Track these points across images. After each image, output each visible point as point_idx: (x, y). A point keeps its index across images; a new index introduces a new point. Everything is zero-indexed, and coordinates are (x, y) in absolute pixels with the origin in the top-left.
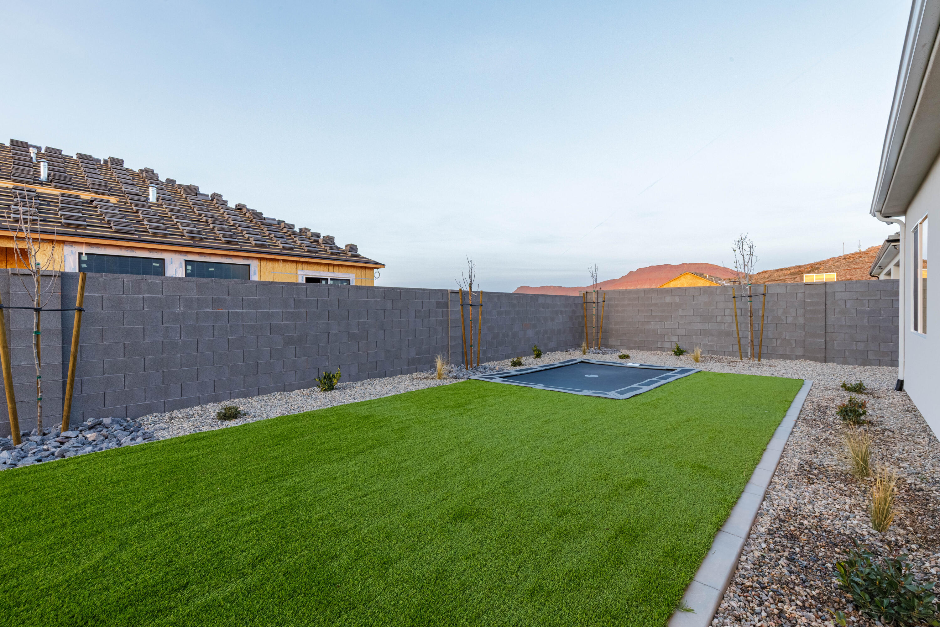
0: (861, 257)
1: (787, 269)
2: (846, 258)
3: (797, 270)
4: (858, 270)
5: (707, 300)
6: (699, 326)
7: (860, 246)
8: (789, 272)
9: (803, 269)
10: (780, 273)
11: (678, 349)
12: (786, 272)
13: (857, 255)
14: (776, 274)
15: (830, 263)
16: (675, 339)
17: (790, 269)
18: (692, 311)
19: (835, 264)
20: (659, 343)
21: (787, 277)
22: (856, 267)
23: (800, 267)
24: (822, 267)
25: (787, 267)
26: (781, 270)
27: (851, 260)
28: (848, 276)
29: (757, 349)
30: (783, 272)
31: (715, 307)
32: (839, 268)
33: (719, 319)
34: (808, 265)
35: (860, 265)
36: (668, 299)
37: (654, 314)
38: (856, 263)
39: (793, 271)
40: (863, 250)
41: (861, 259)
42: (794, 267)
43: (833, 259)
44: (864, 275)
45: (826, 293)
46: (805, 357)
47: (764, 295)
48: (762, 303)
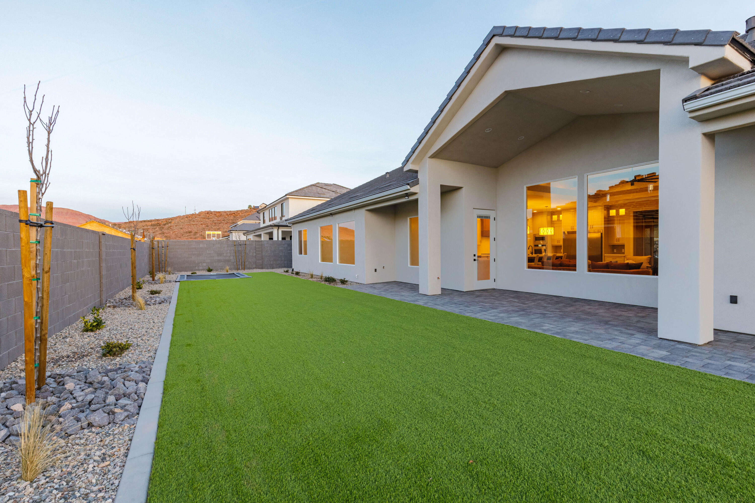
0: (196, 217)
1: (149, 221)
2: (187, 216)
3: (156, 222)
4: (195, 226)
5: (220, 246)
6: (216, 258)
7: (195, 210)
8: (150, 223)
9: (160, 222)
10: (144, 224)
11: (209, 269)
12: (148, 223)
13: (194, 216)
14: (140, 224)
15: (178, 219)
16: (205, 265)
17: (151, 221)
18: (213, 251)
19: (181, 221)
20: (197, 267)
21: (149, 227)
22: (194, 223)
23: (158, 220)
24: (173, 222)
25: (149, 219)
26: (145, 221)
27: (191, 219)
28: (189, 229)
29: (243, 267)
30: (146, 223)
31: (223, 249)
32: (184, 223)
33: (225, 254)
34: (163, 219)
35: (196, 223)
36: (201, 246)
37: (193, 253)
38: (194, 221)
39: (153, 223)
40: (197, 213)
41: (196, 218)
42: (154, 220)
43: (179, 217)
44: (198, 229)
45: (262, 244)
46: (256, 268)
47: (245, 244)
48: (244, 248)
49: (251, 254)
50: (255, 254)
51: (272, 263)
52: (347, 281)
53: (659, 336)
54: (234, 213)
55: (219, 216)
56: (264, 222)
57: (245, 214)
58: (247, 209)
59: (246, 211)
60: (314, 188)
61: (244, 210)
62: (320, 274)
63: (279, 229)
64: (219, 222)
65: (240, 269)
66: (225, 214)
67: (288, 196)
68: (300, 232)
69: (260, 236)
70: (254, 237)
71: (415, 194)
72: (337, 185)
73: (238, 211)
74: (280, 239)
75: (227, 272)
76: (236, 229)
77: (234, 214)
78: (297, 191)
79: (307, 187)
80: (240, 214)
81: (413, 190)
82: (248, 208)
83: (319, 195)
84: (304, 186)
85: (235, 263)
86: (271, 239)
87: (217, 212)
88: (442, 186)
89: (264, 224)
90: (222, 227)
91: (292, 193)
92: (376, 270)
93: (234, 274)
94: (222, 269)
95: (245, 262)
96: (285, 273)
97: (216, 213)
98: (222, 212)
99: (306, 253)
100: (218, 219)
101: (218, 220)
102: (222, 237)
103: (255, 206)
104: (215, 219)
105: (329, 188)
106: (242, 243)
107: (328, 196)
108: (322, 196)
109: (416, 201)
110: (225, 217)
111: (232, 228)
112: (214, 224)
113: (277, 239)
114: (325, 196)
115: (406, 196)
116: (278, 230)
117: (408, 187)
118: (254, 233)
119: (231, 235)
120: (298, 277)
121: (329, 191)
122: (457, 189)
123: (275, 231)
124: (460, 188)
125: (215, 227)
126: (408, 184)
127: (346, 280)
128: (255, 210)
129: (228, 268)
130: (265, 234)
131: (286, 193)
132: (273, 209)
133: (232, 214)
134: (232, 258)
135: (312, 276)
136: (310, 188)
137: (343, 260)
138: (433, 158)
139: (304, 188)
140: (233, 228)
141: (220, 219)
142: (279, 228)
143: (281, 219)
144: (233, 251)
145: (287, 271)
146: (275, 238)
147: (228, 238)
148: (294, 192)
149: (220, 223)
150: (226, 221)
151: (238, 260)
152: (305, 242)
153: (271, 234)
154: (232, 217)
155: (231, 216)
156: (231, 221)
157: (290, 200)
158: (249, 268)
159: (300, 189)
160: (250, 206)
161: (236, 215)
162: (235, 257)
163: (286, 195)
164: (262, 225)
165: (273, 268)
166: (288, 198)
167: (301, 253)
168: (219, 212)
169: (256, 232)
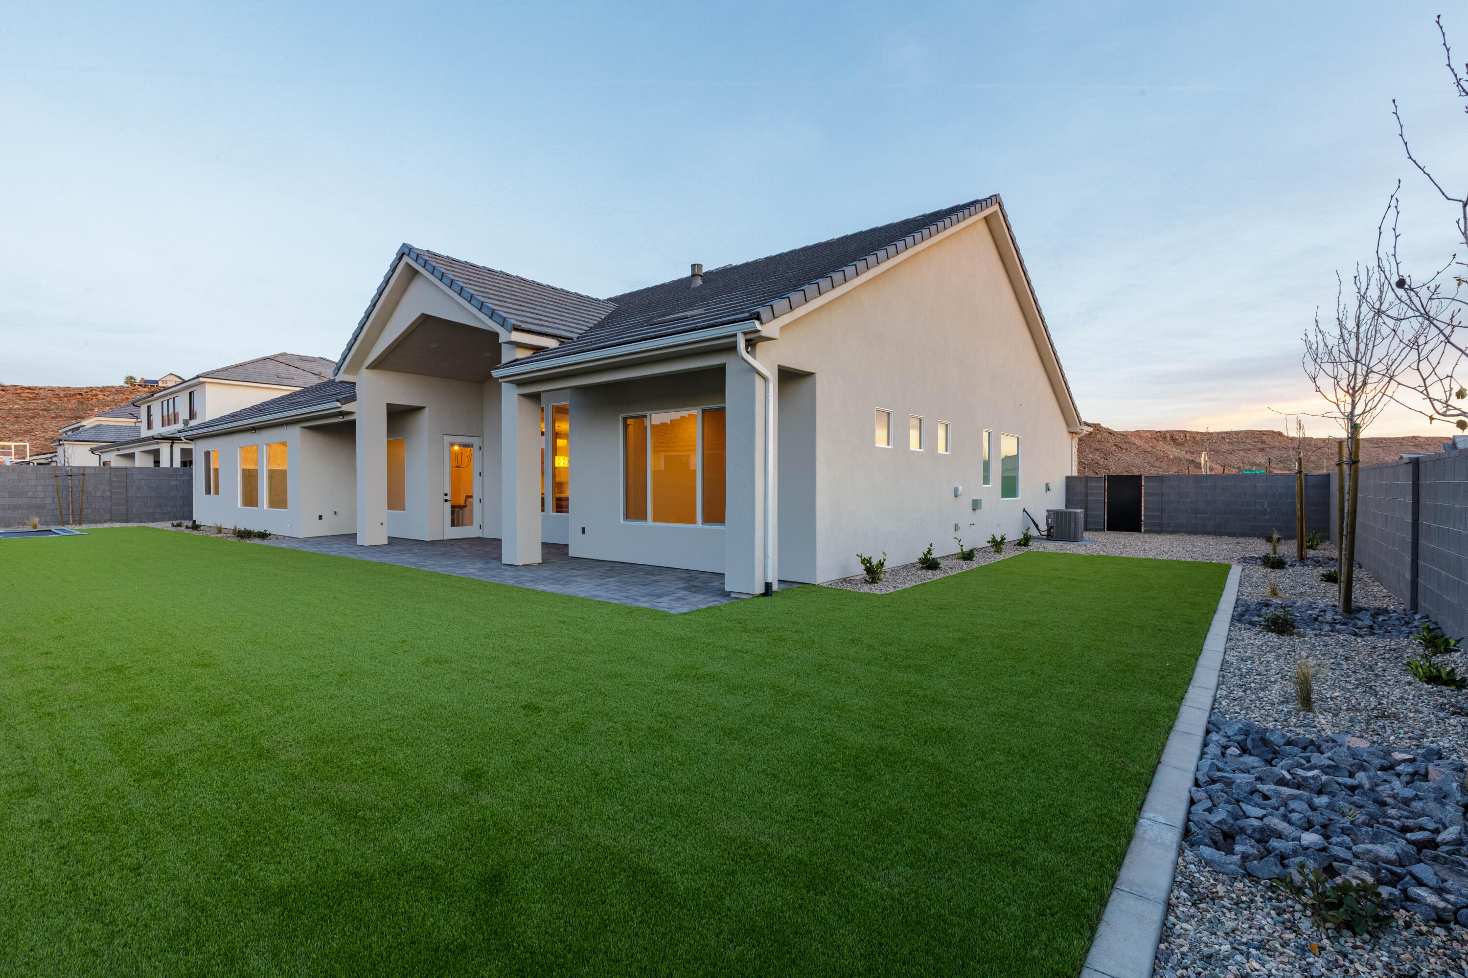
29: (76, 518)
45: (126, 475)
46: (111, 521)
47: (84, 475)
48: (81, 481)
49: (99, 494)
50: (108, 494)
51: (151, 510)
52: (270, 534)
53: (503, 562)
54: (80, 394)
55: (31, 399)
56: (150, 426)
57: (116, 397)
58: (122, 384)
59: (119, 390)
60: (270, 364)
61: (113, 387)
62: (231, 526)
63: (174, 446)
64: (30, 414)
65: (68, 523)
66: (50, 394)
67: (201, 379)
68: (207, 455)
69: (131, 456)
70: (119, 458)
71: (352, 413)
72: (328, 361)
73: (91, 389)
74: (177, 464)
75: (35, 527)
76: (78, 436)
77: (78, 396)
78: (226, 369)
79: (252, 362)
80: (101, 396)
81: (346, 408)
82: (126, 382)
83: (279, 381)
84: (246, 360)
85: (57, 512)
86: (157, 462)
87: (22, 388)
88: (388, 405)
89: (150, 431)
90: (39, 427)
91: (213, 372)
92: (320, 517)
93: (50, 531)
94: (21, 523)
95: (81, 510)
96: (173, 529)
97: (19, 391)
98: (41, 388)
99: (217, 493)
100: (26, 406)
101: (27, 409)
102: (30, 456)
103: (146, 378)
104: (16, 406)
105: (307, 366)
106: (75, 471)
107: (300, 384)
108: (285, 381)
109: (354, 422)
110: (49, 402)
111: (66, 432)
112: (13, 419)
113: (168, 466)
114: (293, 382)
115: (340, 415)
116: (172, 446)
117: (339, 404)
118: (118, 450)
119: (60, 450)
120: (195, 533)
121: (304, 373)
122: (414, 410)
123: (164, 449)
124: (421, 408)
125: (17, 427)
126: (338, 401)
127: (268, 532)
128: (146, 390)
129: (36, 520)
130: (142, 453)
131: (199, 373)
132: (171, 401)
133: (71, 396)
134: (49, 501)
135: (220, 530)
136: (261, 364)
137: (273, 504)
138: (373, 369)
139: (245, 364)
140: (70, 433)
141: (32, 406)
142: (173, 443)
143: (186, 422)
144: (51, 488)
145: (179, 525)
146: (165, 463)
147: (51, 458)
148: (218, 371)
149: (33, 417)
150: (52, 412)
151: (64, 506)
152: (216, 470)
153: (156, 453)
154: (73, 404)
155: (69, 401)
156: (68, 414)
157: (207, 386)
158: (94, 521)
159: (236, 366)
160: (130, 380)
161: (88, 399)
162: (56, 500)
163: (198, 377)
164: (145, 433)
165: (154, 520)
166: (204, 383)
167: (208, 492)
168: (29, 388)
169: (123, 449)
